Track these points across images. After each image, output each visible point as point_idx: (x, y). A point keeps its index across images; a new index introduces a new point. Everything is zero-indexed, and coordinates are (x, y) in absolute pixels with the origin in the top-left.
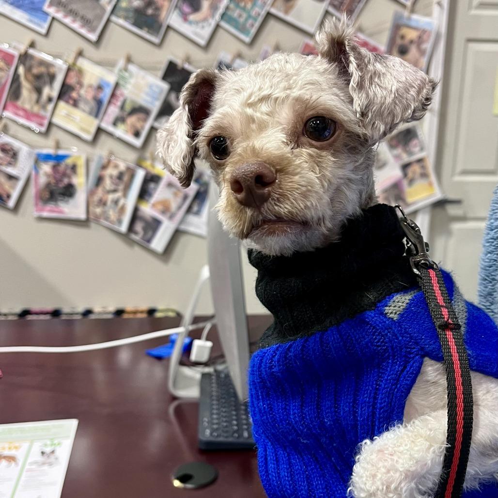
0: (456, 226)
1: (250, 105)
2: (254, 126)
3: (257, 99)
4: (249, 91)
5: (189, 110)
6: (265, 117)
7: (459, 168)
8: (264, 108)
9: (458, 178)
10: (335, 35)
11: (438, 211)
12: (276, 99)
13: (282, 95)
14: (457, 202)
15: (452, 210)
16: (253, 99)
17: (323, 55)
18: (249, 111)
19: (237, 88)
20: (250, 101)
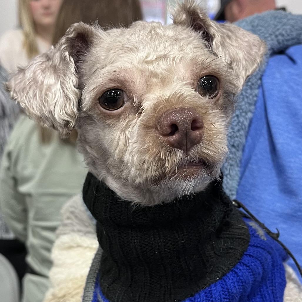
1: (147, 63)
5: (74, 62)
8: (164, 65)
13: (179, 55)
20: (149, 59)
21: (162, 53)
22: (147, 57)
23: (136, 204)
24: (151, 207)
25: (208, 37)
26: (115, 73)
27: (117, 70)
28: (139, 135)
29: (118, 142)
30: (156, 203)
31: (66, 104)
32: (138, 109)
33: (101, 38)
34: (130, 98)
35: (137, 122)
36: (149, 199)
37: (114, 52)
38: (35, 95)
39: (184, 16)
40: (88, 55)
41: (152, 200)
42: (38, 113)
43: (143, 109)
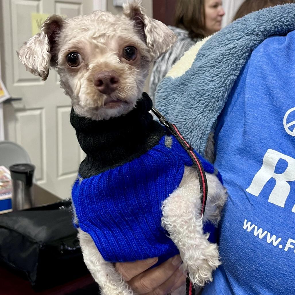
0: (20, 115)
1: (95, 38)
2: (97, 50)
3: (98, 35)
4: (94, 31)
5: (48, 37)
6: (104, 46)
7: (16, 79)
8: (102, 40)
9: (16, 84)
10: (134, 5)
11: (7, 105)
12: (109, 36)
13: (112, 34)
14: (19, 99)
15: (16, 105)
16: (97, 35)
17: (127, 15)
18: (95, 41)
19: (84, 28)
20: (95, 36)
21: (103, 32)
22: (94, 34)
23: (88, 118)
24: (97, 121)
26: (75, 44)
27: (77, 41)
29: (77, 86)
30: (99, 120)
33: (68, 23)
36: (96, 117)
37: (75, 31)
38: (30, 57)
40: (61, 33)
41: (97, 117)
42: (31, 67)
43: (89, 68)
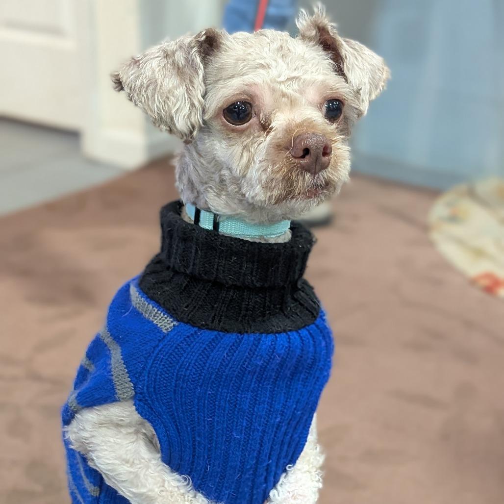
2: (285, 101)
6: (298, 95)
8: (295, 86)
25: (337, 59)
28: (268, 154)
31: (191, 113)
32: (265, 127)
34: (258, 115)
35: (266, 141)
39: (314, 33)
43: (271, 129)
